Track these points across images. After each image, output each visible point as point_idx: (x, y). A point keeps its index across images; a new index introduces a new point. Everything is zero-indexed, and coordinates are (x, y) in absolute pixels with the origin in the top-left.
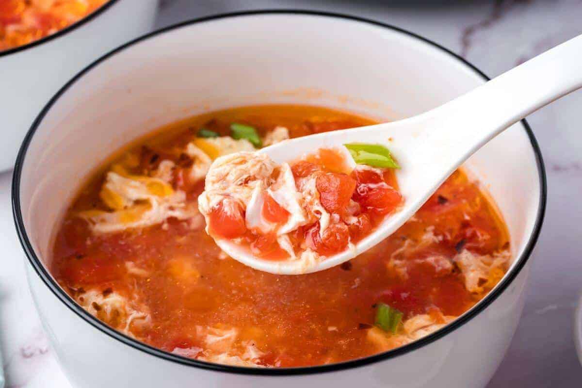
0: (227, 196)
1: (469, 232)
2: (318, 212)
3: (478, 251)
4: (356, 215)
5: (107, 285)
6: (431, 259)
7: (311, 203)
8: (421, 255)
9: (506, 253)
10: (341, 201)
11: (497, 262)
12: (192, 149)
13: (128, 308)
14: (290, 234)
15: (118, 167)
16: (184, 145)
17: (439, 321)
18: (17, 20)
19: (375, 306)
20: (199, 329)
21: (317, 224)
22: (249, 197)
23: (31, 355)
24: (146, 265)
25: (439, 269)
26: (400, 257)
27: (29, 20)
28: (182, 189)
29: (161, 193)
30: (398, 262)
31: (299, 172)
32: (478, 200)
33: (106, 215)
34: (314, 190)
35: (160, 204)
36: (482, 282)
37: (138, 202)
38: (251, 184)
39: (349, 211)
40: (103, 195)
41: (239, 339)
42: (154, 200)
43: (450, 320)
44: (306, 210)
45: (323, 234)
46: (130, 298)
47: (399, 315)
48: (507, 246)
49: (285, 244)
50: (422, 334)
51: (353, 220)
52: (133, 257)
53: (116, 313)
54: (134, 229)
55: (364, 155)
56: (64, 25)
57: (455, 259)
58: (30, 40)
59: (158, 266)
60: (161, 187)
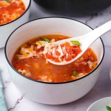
0: (49, 51)
1: (89, 58)
2: (66, 53)
3: (92, 61)
4: (73, 54)
5: (22, 68)
6: (83, 63)
7: (65, 52)
8: (81, 62)
9: (97, 61)
10: (70, 51)
11: (95, 63)
12: (37, 43)
13: (26, 73)
14: (61, 58)
15: (23, 47)
16: (35, 42)
17: (85, 74)
18: (3, 20)
19: (73, 71)
20: (40, 76)
21: (66, 56)
22: (53, 51)
23: (7, 82)
24: (29, 65)
25: (84, 64)
26: (77, 62)
27: (5, 20)
28: (35, 50)
29: (31, 51)
30: (76, 63)
31: (62, 46)
32: (91, 52)
33: (21, 56)
34: (65, 49)
35: (31, 53)
36: (92, 67)
37: (27, 53)
38: (53, 48)
39: (72, 53)
40: (21, 52)
41: (48, 78)
42: (30, 53)
43: (87, 74)
44: (64, 53)
45: (67, 57)
46: (27, 71)
47: (77, 73)
48: (97, 60)
49: (60, 59)
50: (82, 76)
51: (73, 55)
52: (27, 63)
53: (24, 74)
54: (27, 58)
55: (74, 43)
56: (12, 20)
57: (87, 63)
58: (5, 23)
59: (32, 65)
60: (32, 50)
